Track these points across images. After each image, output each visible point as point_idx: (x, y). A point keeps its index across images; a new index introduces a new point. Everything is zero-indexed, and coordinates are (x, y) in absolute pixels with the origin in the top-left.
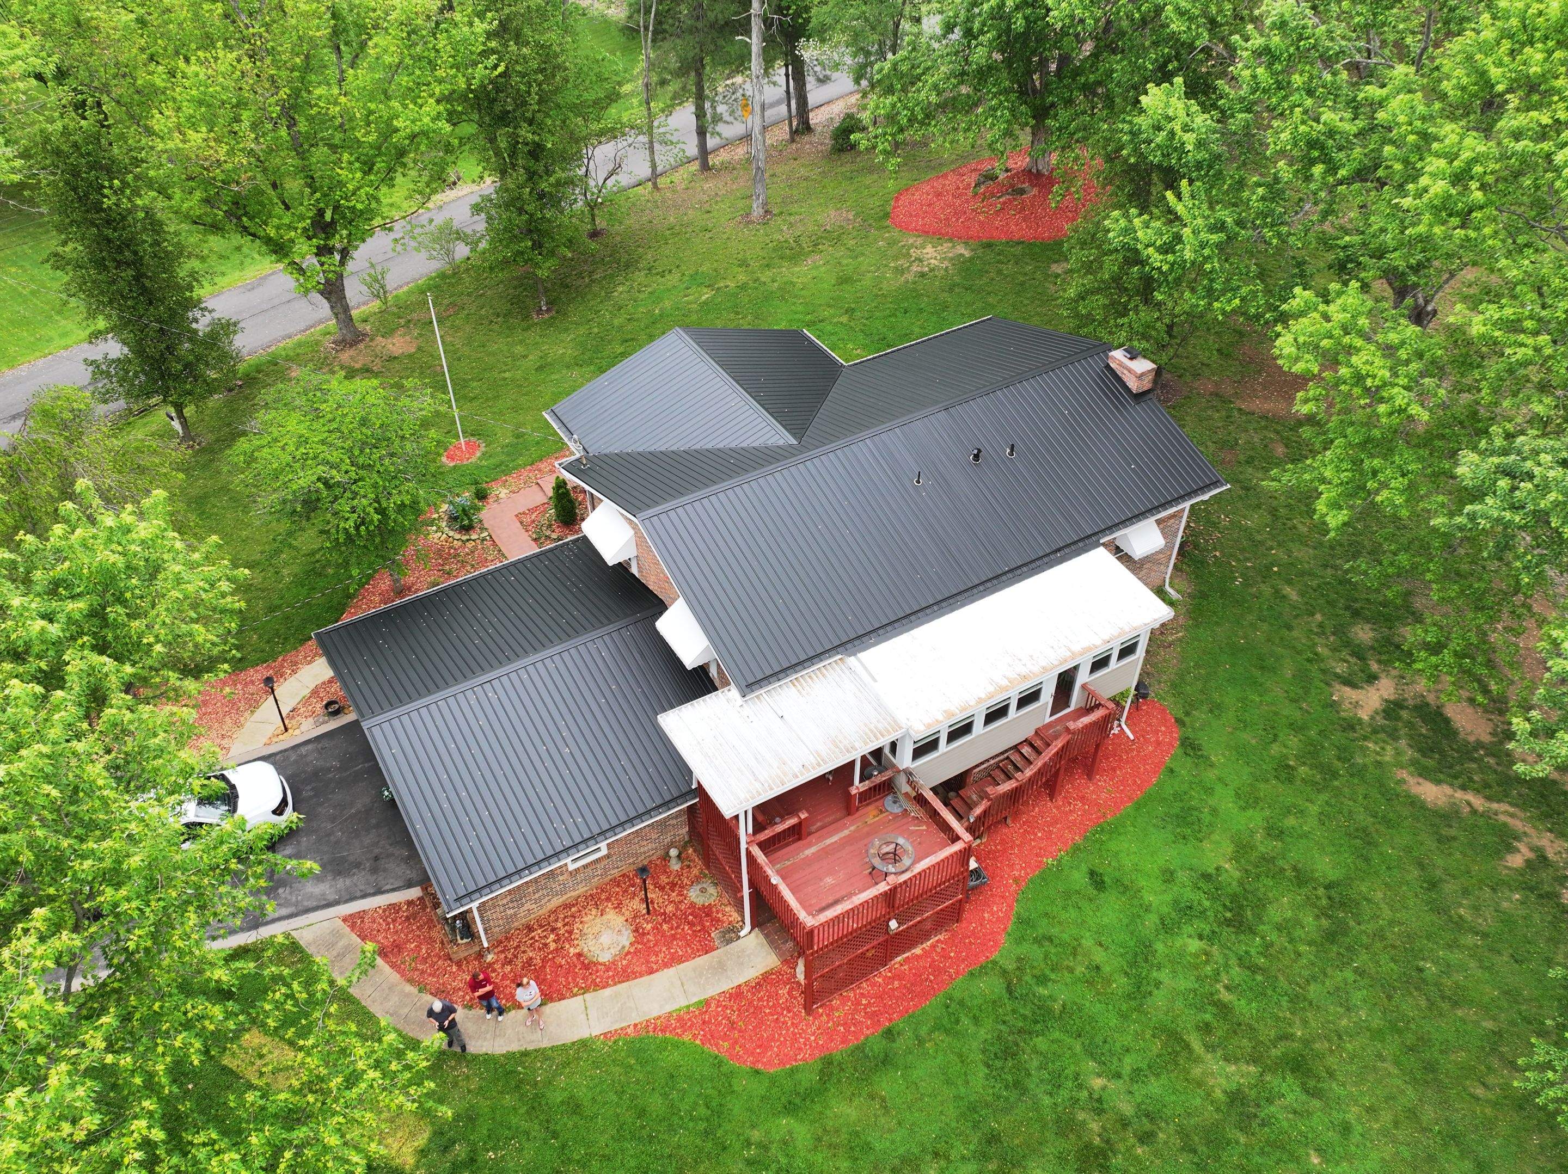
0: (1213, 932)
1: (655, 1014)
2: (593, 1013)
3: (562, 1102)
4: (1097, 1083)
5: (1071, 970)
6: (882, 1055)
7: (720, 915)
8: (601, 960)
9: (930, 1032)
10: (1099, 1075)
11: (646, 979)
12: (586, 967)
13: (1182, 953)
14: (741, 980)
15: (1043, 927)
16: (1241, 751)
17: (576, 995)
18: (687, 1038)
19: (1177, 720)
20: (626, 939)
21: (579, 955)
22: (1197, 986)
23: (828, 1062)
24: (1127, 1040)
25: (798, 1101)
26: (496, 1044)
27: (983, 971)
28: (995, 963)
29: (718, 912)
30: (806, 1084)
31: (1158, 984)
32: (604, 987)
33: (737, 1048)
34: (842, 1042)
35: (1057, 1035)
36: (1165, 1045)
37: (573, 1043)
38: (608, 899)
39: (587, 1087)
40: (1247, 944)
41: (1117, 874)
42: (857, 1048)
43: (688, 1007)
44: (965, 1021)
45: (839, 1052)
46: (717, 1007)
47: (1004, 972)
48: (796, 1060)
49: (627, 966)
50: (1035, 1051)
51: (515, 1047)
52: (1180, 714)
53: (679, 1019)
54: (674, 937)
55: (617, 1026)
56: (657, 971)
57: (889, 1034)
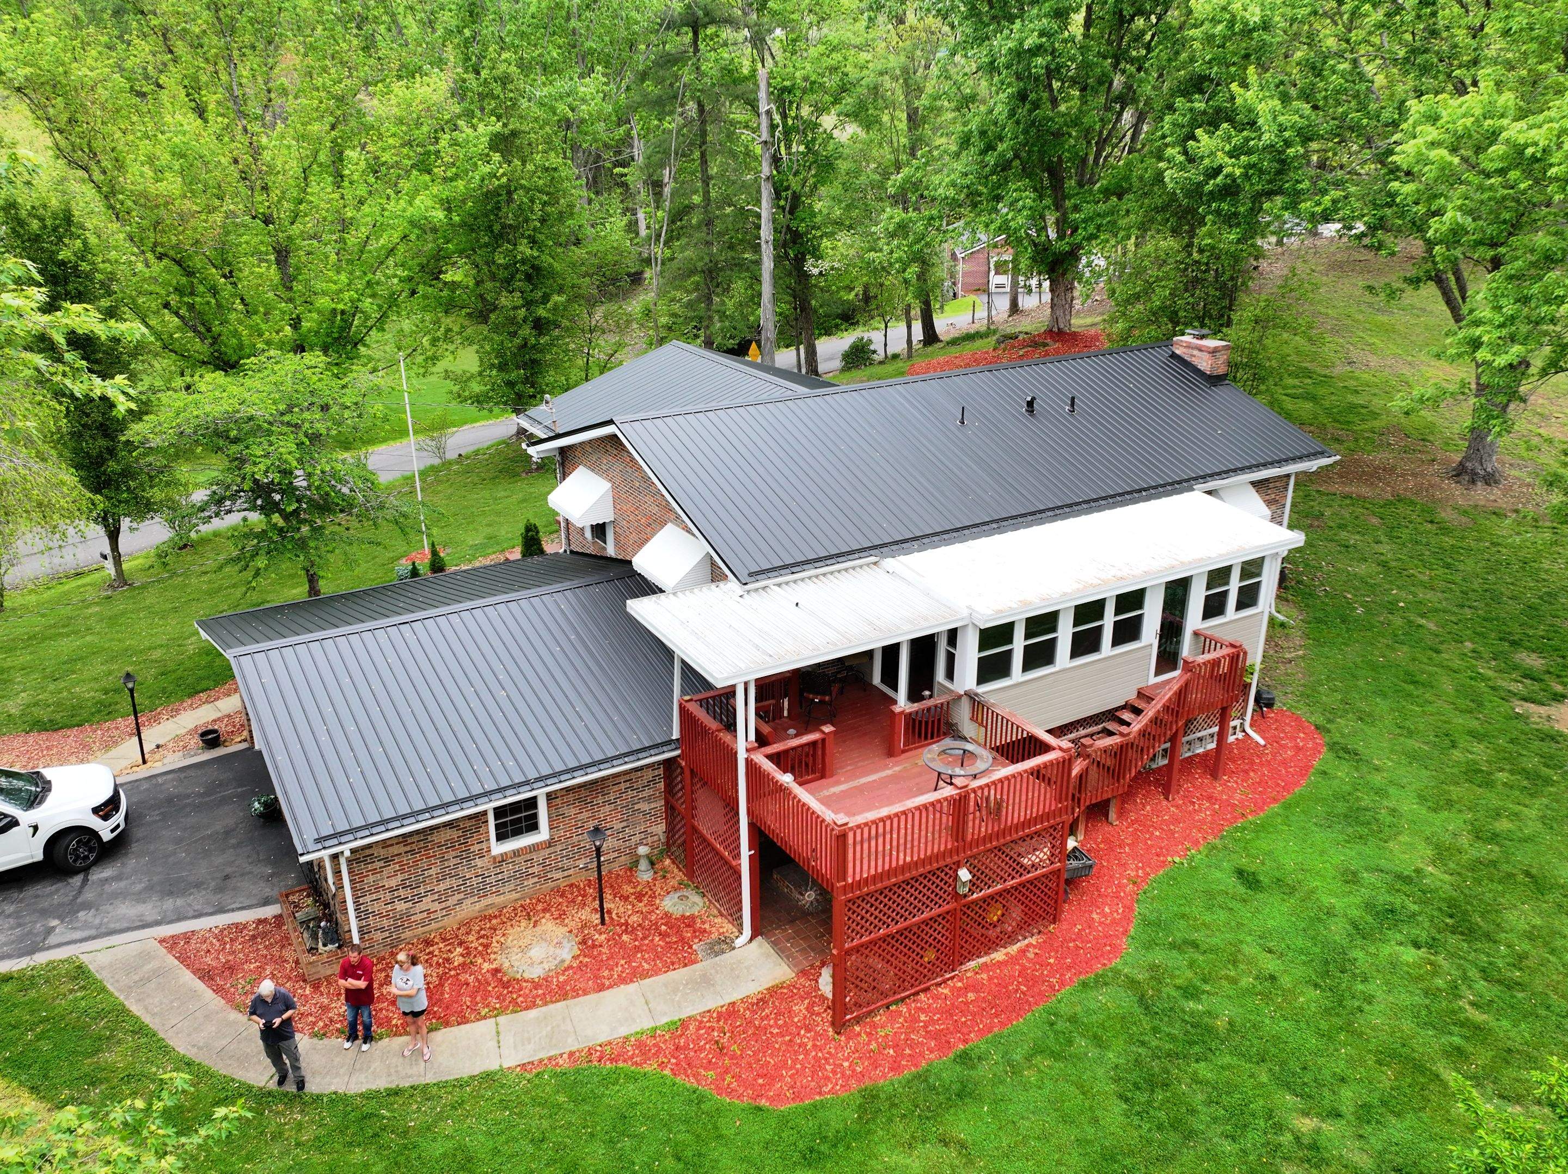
0: (1434, 939)
1: (603, 1039)
2: (508, 1040)
3: (444, 1155)
4: (1306, 1125)
5: (1234, 981)
6: (956, 1087)
7: (707, 926)
8: (526, 976)
9: (1028, 1058)
10: (1305, 1114)
11: (593, 998)
12: (506, 985)
13: (1394, 964)
14: (735, 996)
15: (1181, 932)
16: (1413, 757)
17: (485, 1018)
18: (651, 1067)
19: (1317, 727)
20: (567, 952)
21: (497, 971)
22: (1427, 1002)
23: (871, 1097)
24: (1341, 1067)
25: (824, 1148)
26: (354, 1079)
27: (1101, 982)
28: (1117, 972)
29: (703, 923)
30: (836, 1125)
31: (1369, 999)
32: (527, 1008)
33: (728, 1078)
34: (891, 1069)
35: (1227, 1059)
36: (1400, 1075)
37: (472, 1078)
38: (545, 910)
39: (489, 1134)
40: (1488, 955)
41: (1277, 874)
42: (918, 1076)
43: (655, 1029)
44: (1081, 1043)
45: (889, 1082)
46: (699, 1028)
47: (1132, 983)
48: (820, 1093)
49: (565, 982)
50: (1196, 1080)
51: (381, 1084)
52: (1321, 720)
53: (640, 1045)
54: (638, 949)
55: (543, 1055)
56: (610, 987)
57: (964, 1059)
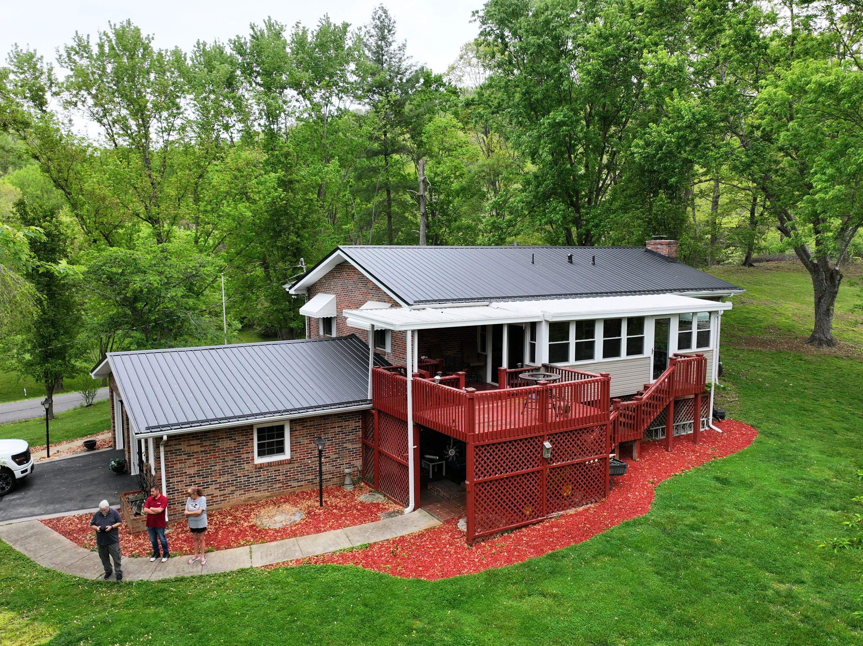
1: (318, 553)
2: (256, 555)
3: (210, 607)
4: (782, 587)
6: (549, 569)
7: (386, 507)
8: (271, 527)
9: (595, 557)
10: (780, 582)
11: (313, 536)
12: (258, 532)
13: (822, 517)
14: (404, 533)
15: (685, 502)
16: (812, 437)
17: (243, 545)
18: (349, 565)
19: (752, 426)
20: (298, 517)
21: (253, 526)
23: (493, 575)
24: (799, 560)
25: (463, 598)
26: (155, 574)
27: (637, 523)
28: (647, 519)
30: (470, 587)
32: (270, 541)
33: (399, 568)
34: (506, 562)
37: (232, 572)
38: (285, 502)
39: (240, 597)
41: (741, 479)
42: (523, 565)
43: (353, 548)
44: (628, 549)
45: (505, 568)
46: (381, 547)
47: (657, 524)
48: (460, 574)
49: (296, 530)
50: (705, 566)
52: (754, 423)
54: (343, 516)
55: (280, 561)
56: (324, 531)
57: (553, 557)
